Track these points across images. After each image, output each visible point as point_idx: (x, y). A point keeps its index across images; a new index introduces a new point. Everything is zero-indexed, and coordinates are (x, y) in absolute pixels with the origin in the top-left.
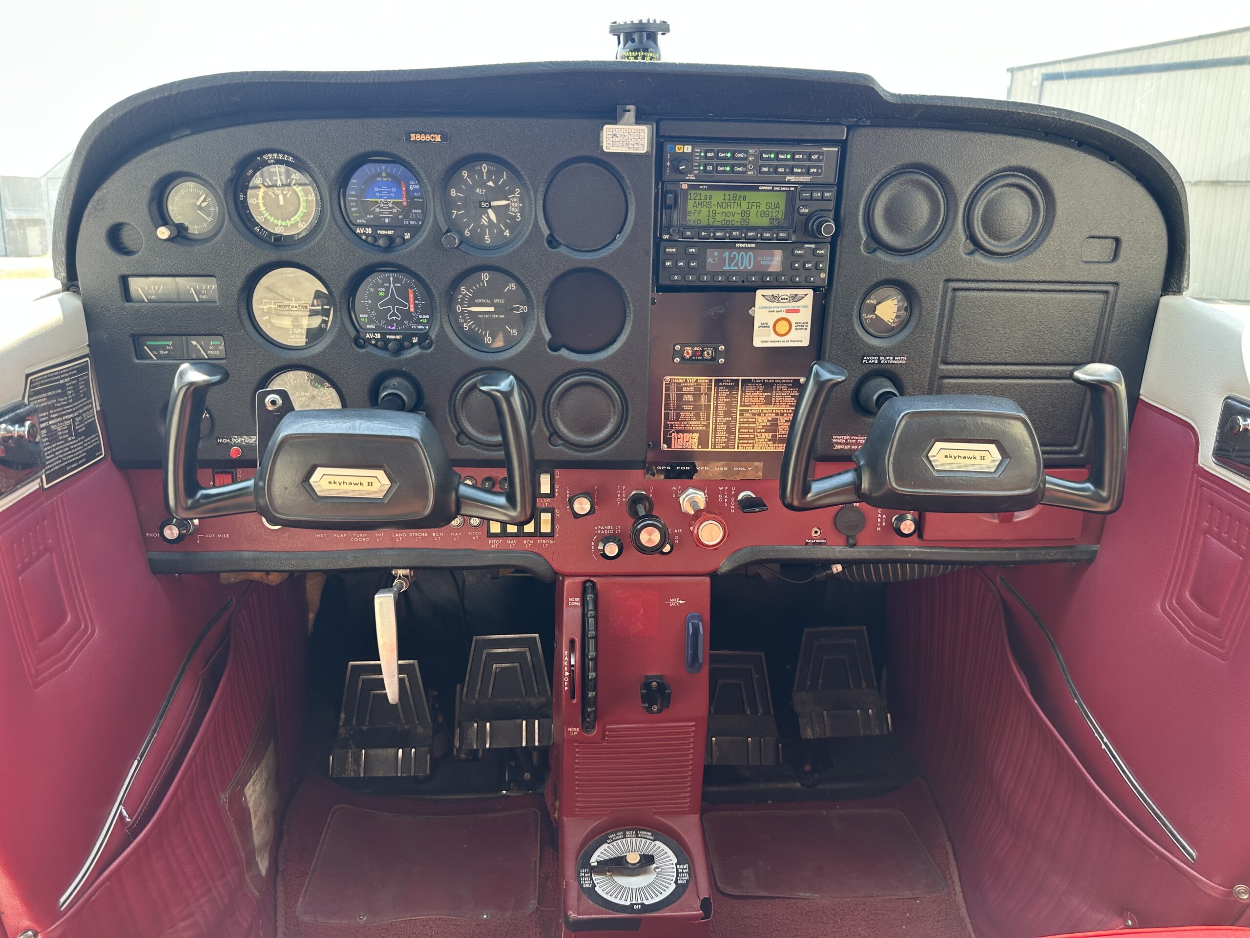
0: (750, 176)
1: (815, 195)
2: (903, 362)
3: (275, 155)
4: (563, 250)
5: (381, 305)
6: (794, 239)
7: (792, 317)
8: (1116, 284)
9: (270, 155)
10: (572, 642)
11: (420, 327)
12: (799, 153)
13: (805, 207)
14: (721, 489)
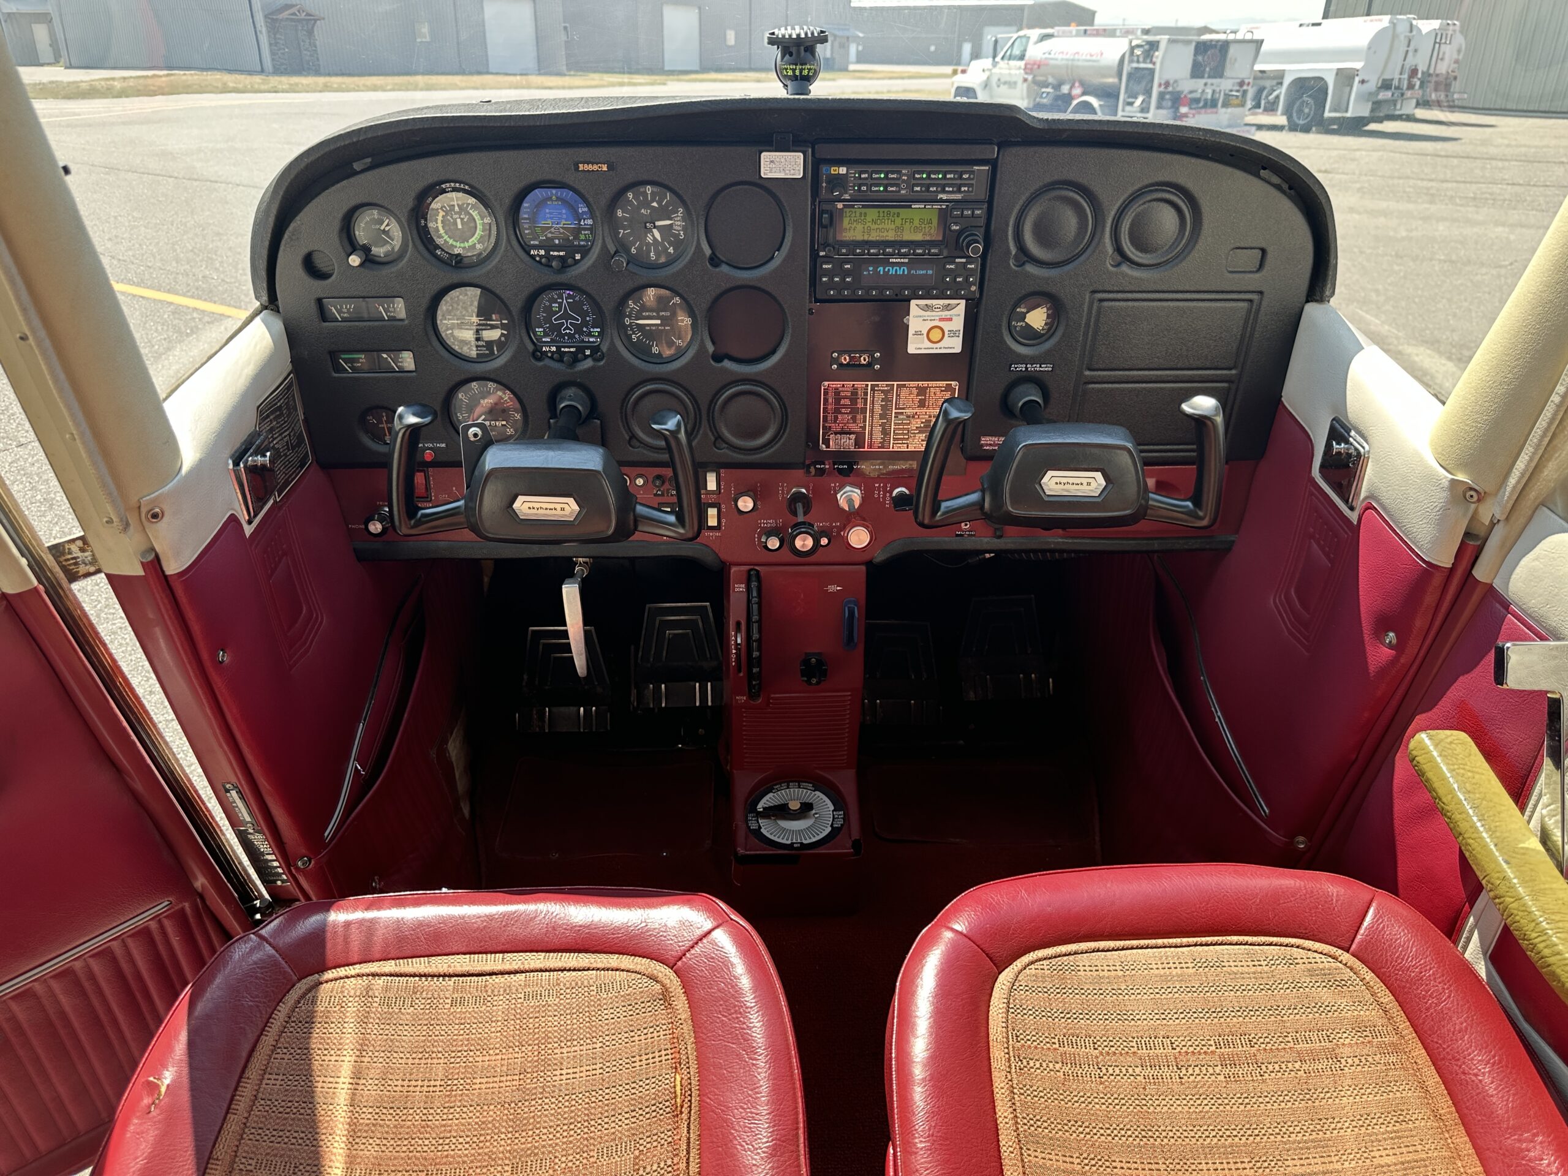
0: (903, 195)
1: (965, 213)
2: (1050, 369)
3: (453, 184)
4: (724, 268)
5: (555, 320)
6: (945, 253)
7: (946, 326)
8: (1261, 293)
9: (448, 185)
10: (738, 624)
11: (591, 340)
12: (950, 172)
13: (956, 224)
14: (877, 485)
